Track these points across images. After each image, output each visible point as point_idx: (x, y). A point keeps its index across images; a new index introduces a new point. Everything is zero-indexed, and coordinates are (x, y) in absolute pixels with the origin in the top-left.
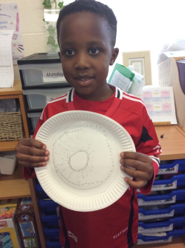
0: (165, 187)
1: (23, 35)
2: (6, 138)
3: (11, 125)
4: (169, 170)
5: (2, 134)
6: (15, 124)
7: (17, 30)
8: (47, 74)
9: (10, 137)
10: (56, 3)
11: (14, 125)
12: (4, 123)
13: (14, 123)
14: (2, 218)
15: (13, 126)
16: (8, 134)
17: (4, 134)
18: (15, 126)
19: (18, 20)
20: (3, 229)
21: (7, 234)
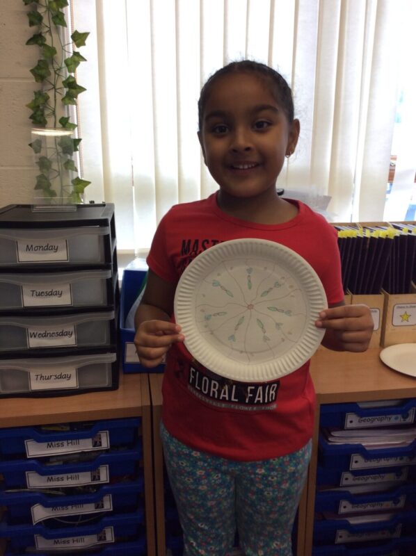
8: (28, 246)
10: (55, 117)
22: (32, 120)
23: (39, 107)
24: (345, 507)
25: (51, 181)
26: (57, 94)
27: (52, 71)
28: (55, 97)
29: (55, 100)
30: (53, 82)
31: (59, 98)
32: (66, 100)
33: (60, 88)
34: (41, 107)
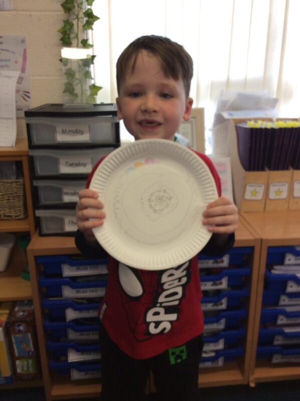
0: (212, 285)
1: (31, 78)
3: (9, 197)
4: (216, 262)
7: (23, 70)
9: (6, 214)
10: (78, 40)
13: (12, 196)
16: (4, 210)
18: (13, 199)
19: (25, 58)
22: (61, 42)
23: (66, 32)
24: (282, 320)
25: (75, 87)
26: (79, 22)
27: (76, 5)
28: (78, 25)
29: (78, 27)
30: (76, 13)
31: (81, 25)
32: (86, 26)
33: (82, 18)
34: (68, 32)
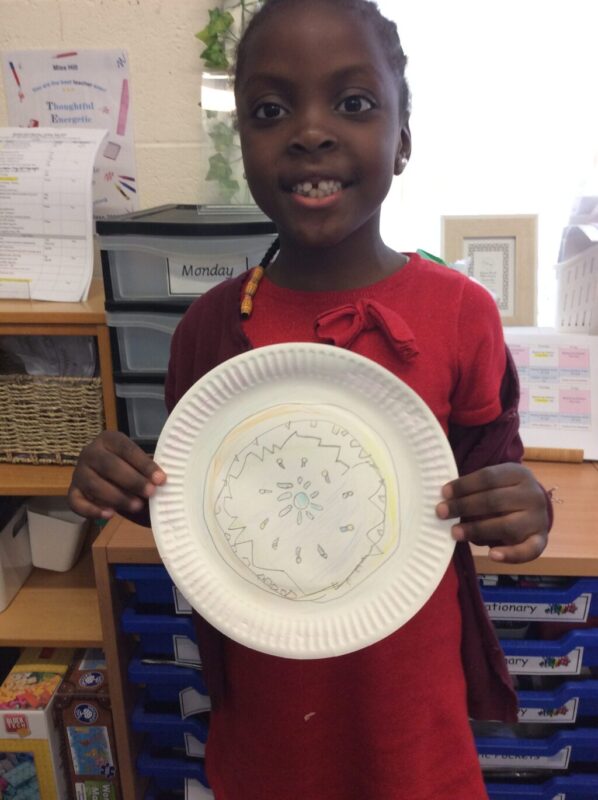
0: (541, 664)
1: (137, 146)
2: (52, 456)
3: (72, 416)
4: (558, 610)
5: (43, 442)
6: (83, 416)
7: (121, 129)
8: (185, 267)
9: (66, 453)
11: (79, 419)
12: (49, 408)
13: (79, 413)
14: (14, 705)
15: (76, 421)
16: (61, 444)
17: (48, 441)
18: (81, 421)
19: (125, 101)
20: (15, 740)
21: (24, 757)
22: (204, 61)
25: (232, 166)
28: (244, 19)
